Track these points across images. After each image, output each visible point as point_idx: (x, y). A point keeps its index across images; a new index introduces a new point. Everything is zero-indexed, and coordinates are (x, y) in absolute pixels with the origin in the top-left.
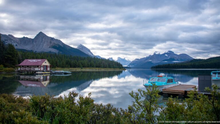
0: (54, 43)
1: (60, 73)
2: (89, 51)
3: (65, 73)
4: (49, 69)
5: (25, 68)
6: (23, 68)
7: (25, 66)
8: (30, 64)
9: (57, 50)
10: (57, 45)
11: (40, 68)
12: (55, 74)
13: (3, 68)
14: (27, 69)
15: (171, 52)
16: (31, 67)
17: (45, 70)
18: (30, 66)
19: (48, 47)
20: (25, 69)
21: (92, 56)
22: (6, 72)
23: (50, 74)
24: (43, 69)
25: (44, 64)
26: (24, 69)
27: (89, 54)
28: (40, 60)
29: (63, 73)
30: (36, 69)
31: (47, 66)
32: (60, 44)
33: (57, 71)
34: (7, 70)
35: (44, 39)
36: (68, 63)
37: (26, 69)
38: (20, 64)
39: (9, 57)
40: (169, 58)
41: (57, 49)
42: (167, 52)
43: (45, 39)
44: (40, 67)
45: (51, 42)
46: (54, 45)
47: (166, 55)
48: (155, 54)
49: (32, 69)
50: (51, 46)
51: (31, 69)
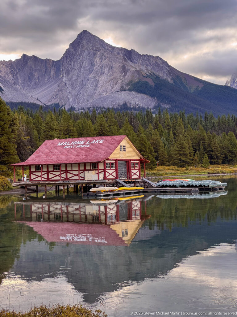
0: (138, 72)
1: (183, 186)
3: (204, 189)
4: (135, 174)
5: (48, 172)
6: (39, 174)
7: (48, 166)
8: (64, 157)
9: (149, 98)
10: (147, 76)
11: (104, 171)
12: (165, 192)
14: (55, 176)
17: (121, 181)
18: (66, 165)
19: (117, 87)
20: (48, 179)
23: (144, 192)
24: (114, 174)
25: (117, 154)
26: (45, 176)
28: (101, 141)
29: (193, 189)
30: (90, 176)
31: (128, 162)
32: (161, 75)
33: (168, 183)
35: (97, 59)
36: (202, 147)
37: (51, 176)
38: (29, 159)
41: (152, 96)
43: (101, 59)
44: (101, 167)
45: (124, 70)
46: (136, 80)
49: (74, 176)
50: (128, 84)
51: (69, 175)
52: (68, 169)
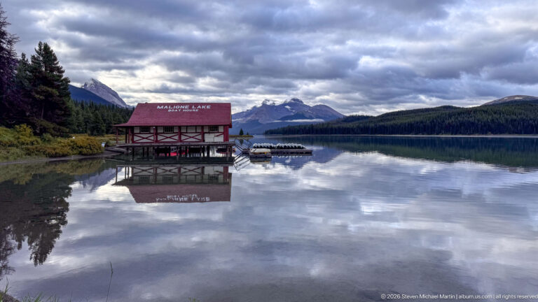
2: (115, 94)
6: (146, 136)
7: (156, 128)
11: (224, 133)
13: (34, 138)
14: (166, 138)
15: (298, 100)
16: (183, 130)
20: (157, 141)
21: (122, 105)
22: (81, 153)
27: (116, 102)
28: (208, 107)
30: (212, 138)
34: (81, 147)
39: (51, 95)
40: (292, 114)
42: (288, 101)
44: (221, 129)
47: (287, 107)
48: (264, 105)
52: (182, 131)
